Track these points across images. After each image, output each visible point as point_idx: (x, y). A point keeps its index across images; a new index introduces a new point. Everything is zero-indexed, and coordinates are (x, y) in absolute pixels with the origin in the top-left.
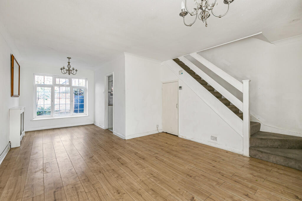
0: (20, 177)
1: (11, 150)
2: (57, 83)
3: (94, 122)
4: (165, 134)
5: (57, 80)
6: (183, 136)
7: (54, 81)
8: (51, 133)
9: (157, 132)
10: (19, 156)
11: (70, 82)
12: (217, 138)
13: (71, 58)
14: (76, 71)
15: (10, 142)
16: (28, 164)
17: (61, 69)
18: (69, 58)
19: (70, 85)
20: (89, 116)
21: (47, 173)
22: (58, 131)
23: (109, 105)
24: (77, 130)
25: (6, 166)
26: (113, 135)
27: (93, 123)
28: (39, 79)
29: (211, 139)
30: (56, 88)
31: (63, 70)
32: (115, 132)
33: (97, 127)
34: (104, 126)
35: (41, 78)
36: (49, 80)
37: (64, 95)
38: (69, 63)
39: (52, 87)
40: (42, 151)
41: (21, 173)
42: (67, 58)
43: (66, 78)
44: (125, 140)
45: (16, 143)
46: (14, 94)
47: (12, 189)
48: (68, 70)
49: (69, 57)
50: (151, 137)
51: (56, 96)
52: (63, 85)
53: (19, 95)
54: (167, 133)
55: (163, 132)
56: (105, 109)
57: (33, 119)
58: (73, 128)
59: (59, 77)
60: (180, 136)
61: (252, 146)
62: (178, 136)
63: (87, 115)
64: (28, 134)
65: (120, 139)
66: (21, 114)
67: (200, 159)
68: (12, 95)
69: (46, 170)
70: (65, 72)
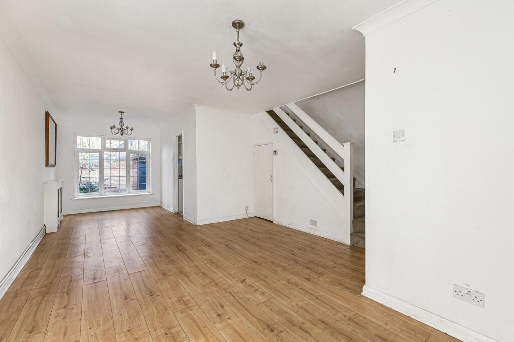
0: (58, 260)
1: (46, 235)
2: (108, 146)
3: (161, 203)
4: (256, 219)
5: (107, 141)
6: (279, 222)
7: (103, 143)
8: (98, 217)
9: (245, 216)
10: (56, 242)
11: (126, 144)
12: (318, 222)
13: (124, 112)
14: (132, 130)
15: (44, 225)
16: (67, 249)
17: (111, 128)
18: (122, 113)
19: (125, 149)
20: (153, 194)
21: (89, 257)
22: (107, 215)
23: (179, 178)
24: (135, 213)
25: (42, 251)
26: (182, 221)
27: (158, 205)
28: (82, 141)
29: (311, 224)
30: (106, 155)
31: (113, 129)
32: (185, 216)
33: (164, 210)
34: (172, 209)
35: (85, 139)
36: (96, 143)
37: (117, 163)
38: (121, 119)
39: (100, 152)
40: (84, 237)
41: (59, 257)
42: (120, 112)
43: (119, 139)
44: (196, 225)
45: (52, 227)
46: (50, 163)
47: (50, 270)
48: (120, 129)
49: (122, 111)
50: (234, 223)
51: (106, 164)
52: (115, 150)
53: (55, 164)
54: (259, 218)
55: (255, 217)
56: (174, 183)
57: (75, 198)
58: (129, 211)
59: (111, 139)
60: (275, 222)
61: (356, 231)
62: (272, 222)
63: (151, 193)
64: (68, 218)
65: (190, 225)
66: (58, 190)
67: (282, 246)
68: (47, 164)
69: (87, 255)
70: (117, 132)
